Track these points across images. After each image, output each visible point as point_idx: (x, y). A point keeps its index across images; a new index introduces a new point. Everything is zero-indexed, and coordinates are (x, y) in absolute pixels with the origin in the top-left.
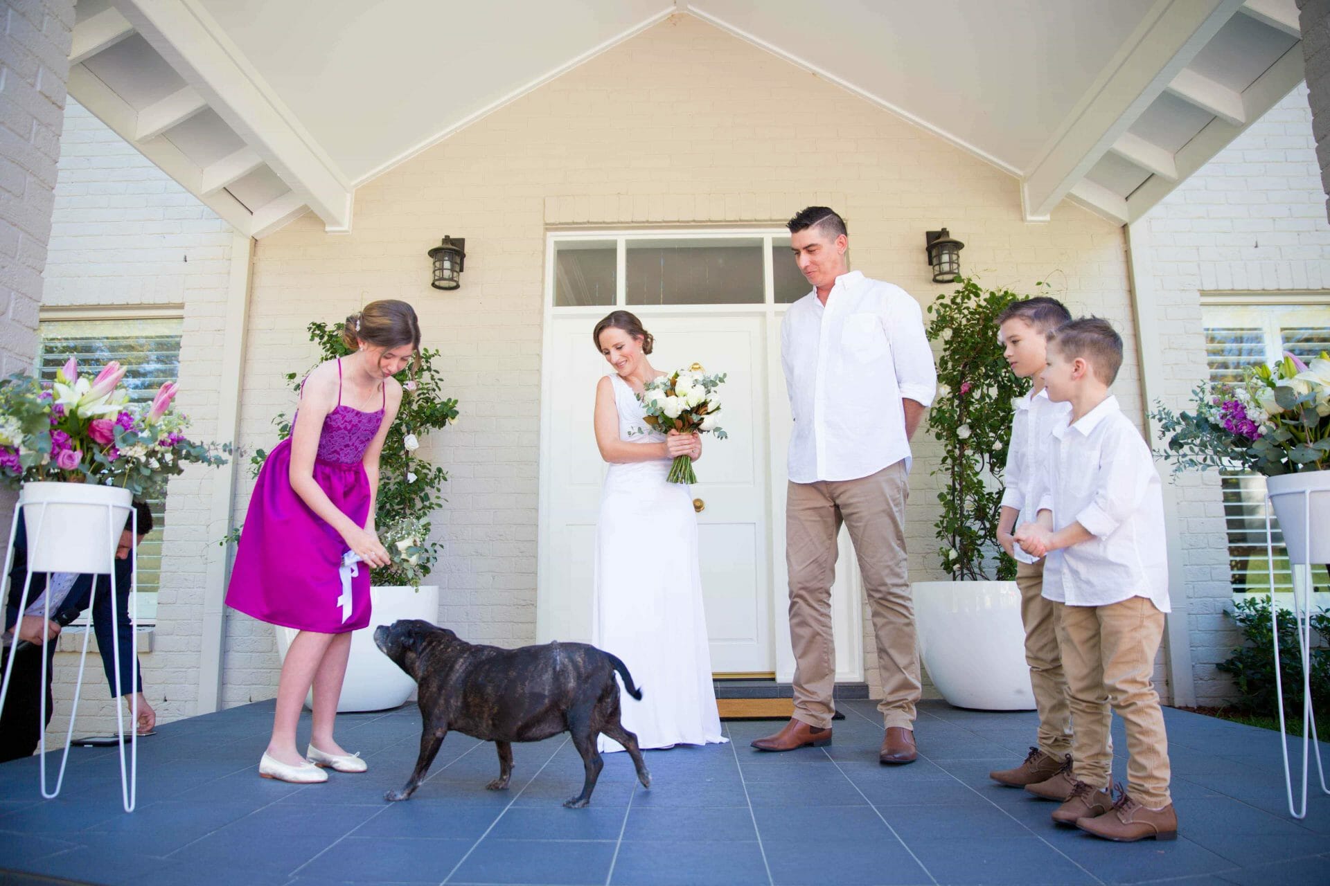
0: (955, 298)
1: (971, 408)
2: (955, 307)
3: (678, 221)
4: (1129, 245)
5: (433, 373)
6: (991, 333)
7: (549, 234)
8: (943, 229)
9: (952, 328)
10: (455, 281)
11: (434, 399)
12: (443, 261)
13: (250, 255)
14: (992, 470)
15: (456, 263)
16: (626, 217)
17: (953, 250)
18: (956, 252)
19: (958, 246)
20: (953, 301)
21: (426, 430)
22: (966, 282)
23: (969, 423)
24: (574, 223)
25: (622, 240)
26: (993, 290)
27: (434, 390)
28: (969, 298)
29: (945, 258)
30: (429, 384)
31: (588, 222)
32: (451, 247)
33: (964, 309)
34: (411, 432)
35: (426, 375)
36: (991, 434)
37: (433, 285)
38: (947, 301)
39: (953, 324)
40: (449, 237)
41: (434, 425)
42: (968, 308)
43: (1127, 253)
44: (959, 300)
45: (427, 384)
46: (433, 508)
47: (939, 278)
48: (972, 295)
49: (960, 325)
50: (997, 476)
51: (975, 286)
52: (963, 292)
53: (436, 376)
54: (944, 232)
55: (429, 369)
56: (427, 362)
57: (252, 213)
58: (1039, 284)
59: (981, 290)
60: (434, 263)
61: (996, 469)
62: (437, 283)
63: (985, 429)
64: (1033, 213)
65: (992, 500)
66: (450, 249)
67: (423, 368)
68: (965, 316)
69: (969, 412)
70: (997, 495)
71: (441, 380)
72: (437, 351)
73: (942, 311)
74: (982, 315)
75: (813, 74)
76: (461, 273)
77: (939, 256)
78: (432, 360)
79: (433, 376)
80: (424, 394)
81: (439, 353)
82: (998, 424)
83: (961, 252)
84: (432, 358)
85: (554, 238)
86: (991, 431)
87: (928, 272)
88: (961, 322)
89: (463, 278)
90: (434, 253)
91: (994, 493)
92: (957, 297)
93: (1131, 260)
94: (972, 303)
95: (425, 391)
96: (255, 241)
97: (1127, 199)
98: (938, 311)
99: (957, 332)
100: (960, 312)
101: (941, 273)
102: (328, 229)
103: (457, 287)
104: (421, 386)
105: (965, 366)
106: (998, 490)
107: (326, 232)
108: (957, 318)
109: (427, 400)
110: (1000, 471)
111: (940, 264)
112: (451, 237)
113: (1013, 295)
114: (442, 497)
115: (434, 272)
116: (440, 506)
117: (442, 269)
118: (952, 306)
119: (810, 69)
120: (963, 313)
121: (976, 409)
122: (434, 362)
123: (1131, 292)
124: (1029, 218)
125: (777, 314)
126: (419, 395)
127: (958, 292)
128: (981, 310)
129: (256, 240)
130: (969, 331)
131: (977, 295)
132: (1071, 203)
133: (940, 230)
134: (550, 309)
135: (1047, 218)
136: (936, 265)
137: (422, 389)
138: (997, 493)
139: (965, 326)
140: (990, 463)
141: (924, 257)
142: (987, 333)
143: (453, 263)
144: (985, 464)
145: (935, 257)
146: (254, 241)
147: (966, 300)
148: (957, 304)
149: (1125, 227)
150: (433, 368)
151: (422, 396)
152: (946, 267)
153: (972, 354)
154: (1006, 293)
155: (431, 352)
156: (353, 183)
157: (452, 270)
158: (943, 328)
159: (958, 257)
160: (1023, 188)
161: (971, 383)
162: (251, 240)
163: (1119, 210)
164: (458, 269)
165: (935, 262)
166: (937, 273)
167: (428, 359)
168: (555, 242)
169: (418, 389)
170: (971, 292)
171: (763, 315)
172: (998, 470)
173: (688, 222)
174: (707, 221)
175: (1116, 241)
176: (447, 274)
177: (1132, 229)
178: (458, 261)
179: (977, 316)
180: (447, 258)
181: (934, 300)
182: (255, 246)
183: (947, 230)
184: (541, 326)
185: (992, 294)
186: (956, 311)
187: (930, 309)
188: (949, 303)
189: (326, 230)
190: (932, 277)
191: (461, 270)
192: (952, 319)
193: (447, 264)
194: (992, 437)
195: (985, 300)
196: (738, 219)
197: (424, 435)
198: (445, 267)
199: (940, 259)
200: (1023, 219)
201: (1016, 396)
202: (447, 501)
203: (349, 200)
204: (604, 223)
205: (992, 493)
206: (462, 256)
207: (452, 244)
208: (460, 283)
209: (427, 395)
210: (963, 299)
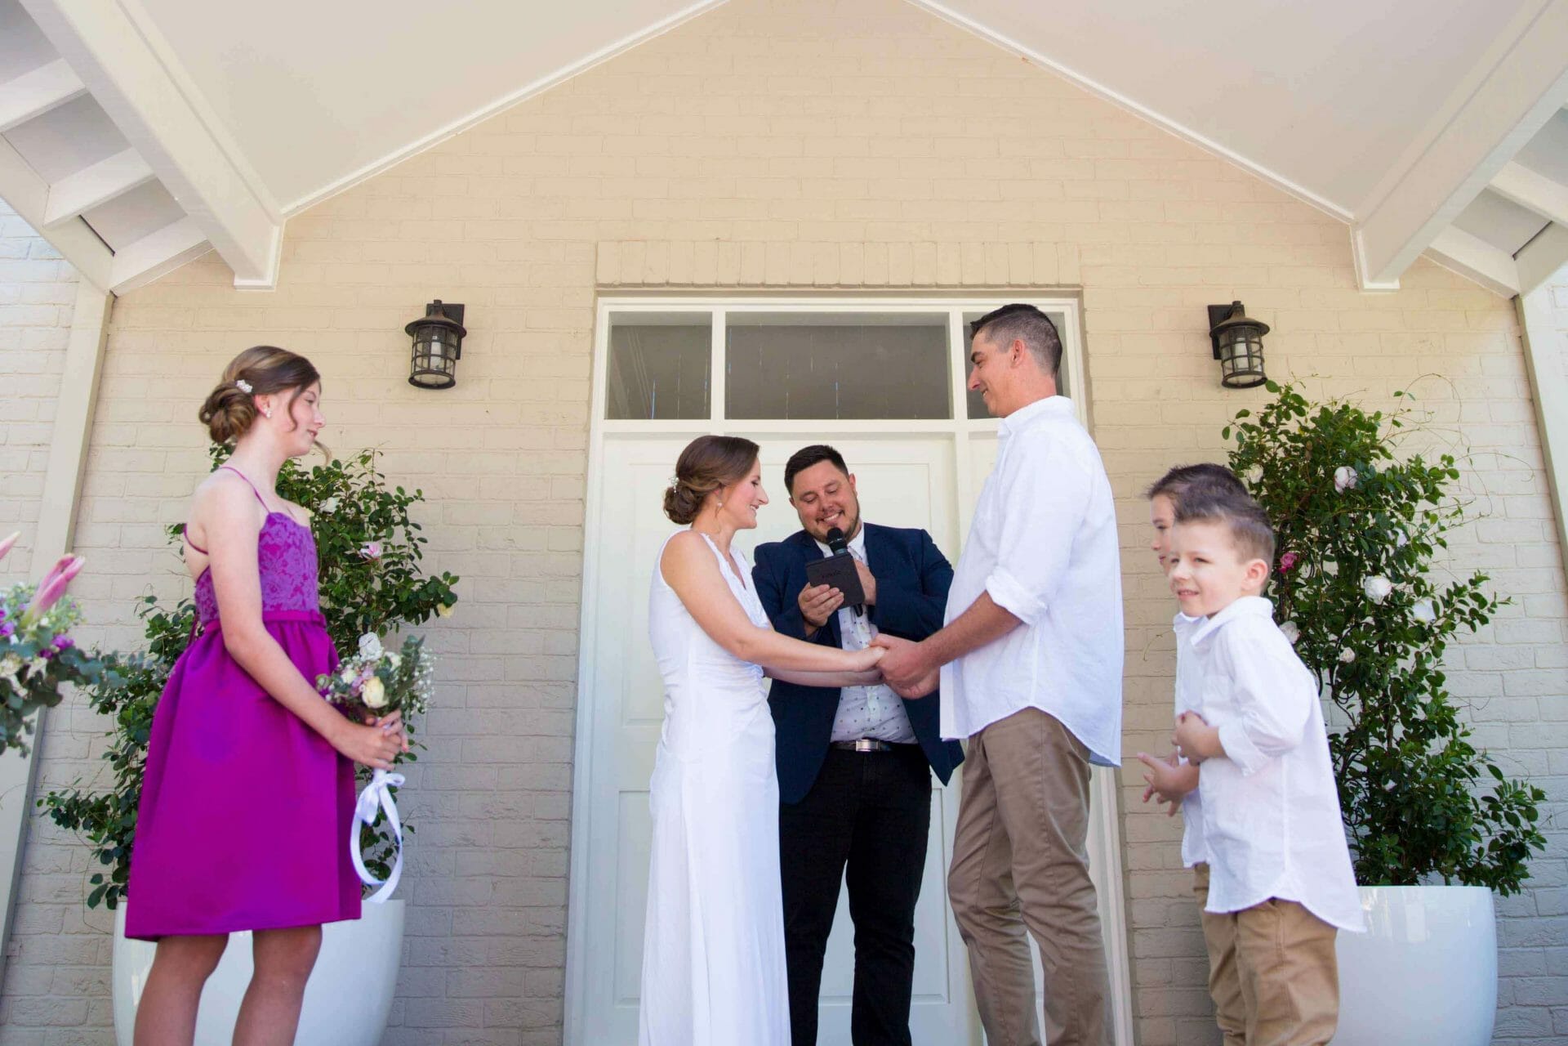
0: (1266, 415)
1: (1298, 594)
2: (1267, 430)
3: (813, 285)
4: (1525, 328)
5: (410, 528)
6: (1322, 471)
7: (601, 300)
8: (1235, 303)
9: (1262, 465)
10: (448, 375)
11: (410, 572)
12: (430, 342)
13: (105, 320)
14: (1335, 696)
15: (452, 346)
16: (728, 278)
17: (1252, 337)
18: (1256, 340)
19: (1260, 329)
20: (1264, 421)
21: (394, 625)
22: (1283, 391)
23: (1294, 619)
24: (644, 285)
25: (719, 311)
26: (1324, 403)
27: (412, 558)
28: (1288, 418)
29: (1241, 349)
30: (404, 547)
31: (668, 284)
32: (442, 318)
33: (1280, 433)
34: (369, 628)
35: (399, 531)
36: (1332, 637)
37: (412, 381)
38: (1254, 420)
39: (1263, 457)
40: (440, 302)
41: (408, 617)
42: (1286, 432)
43: (1522, 341)
44: (1272, 420)
45: (400, 547)
46: (401, 762)
47: (1233, 380)
48: (1291, 412)
49: (1274, 458)
50: (1345, 706)
51: (1297, 398)
52: (1278, 407)
53: (416, 534)
54: (1237, 308)
55: (405, 522)
56: (401, 510)
57: (113, 253)
58: (1398, 394)
59: (1307, 405)
60: (415, 345)
61: (1342, 695)
62: (417, 378)
63: (1321, 628)
64: (1373, 279)
65: (1337, 746)
66: (439, 323)
67: (393, 521)
68: (1282, 445)
69: (1295, 600)
70: (1346, 739)
71: (423, 540)
72: (419, 491)
73: (1246, 436)
74: (1309, 443)
75: (1024, 59)
76: (457, 361)
77: (1231, 346)
78: (410, 508)
79: (408, 533)
80: (394, 563)
81: (423, 496)
82: (1341, 619)
83: (1265, 339)
84: (410, 504)
85: (609, 306)
86: (1332, 632)
87: (1212, 370)
88: (1276, 454)
89: (461, 369)
90: (414, 329)
91: (1342, 735)
92: (1270, 414)
93: (1529, 350)
94: (1292, 425)
95: (396, 560)
96: (114, 299)
97: (1514, 256)
98: (1239, 436)
99: (1269, 470)
100: (1274, 438)
101: (1235, 374)
102: (238, 282)
103: (451, 384)
104: (390, 550)
105: (1284, 526)
106: (1347, 731)
107: (235, 288)
108: (1270, 448)
109: (398, 574)
110: (1347, 699)
111: (1233, 358)
112: (443, 302)
113: (1355, 411)
114: (417, 742)
115: (414, 359)
116: (413, 757)
117: (427, 355)
118: (1262, 428)
119: (1021, 53)
120: (1279, 441)
121: (1306, 595)
122: (413, 511)
123: (1534, 401)
124: (1367, 285)
125: (973, 435)
126: (387, 566)
127: (1271, 407)
128: (1307, 435)
129: (116, 297)
130: (1288, 468)
131: (1301, 413)
132: (1429, 263)
133: (1231, 303)
134: (601, 425)
135: (1396, 285)
136: (1228, 360)
137: (391, 555)
138: (1346, 736)
139: (1281, 460)
140: (1331, 684)
141: (1207, 346)
142: (1316, 472)
143: (446, 345)
144: (1324, 685)
145: (1225, 346)
146: (112, 297)
147: (1284, 421)
148: (1270, 426)
149: (1515, 299)
150: (411, 520)
151: (391, 568)
152: (1243, 363)
153: (1296, 506)
154: (1345, 407)
155: (410, 493)
156: (284, 210)
157: (444, 356)
158: (1249, 463)
159: (1261, 347)
160: (1355, 239)
161: (1296, 554)
162: (108, 297)
163: (1504, 274)
164: (453, 355)
165: (1225, 353)
166: (1228, 372)
167: (402, 505)
168: (610, 313)
169: (385, 556)
170: (1290, 407)
171: (951, 437)
172: (1345, 696)
173: (829, 286)
174: (859, 286)
175: (1503, 321)
176: (436, 362)
177: (1527, 303)
178: (454, 341)
179: (1301, 445)
180: (436, 338)
181: (1233, 418)
182: (113, 307)
183: (1242, 303)
184: (585, 452)
185: (1324, 410)
186: (1268, 437)
187: (1226, 433)
188: (1257, 423)
189: (235, 284)
190: (1221, 378)
191: (458, 357)
192: (1262, 449)
193: (436, 348)
194: (1333, 641)
195: (1313, 420)
196: (909, 283)
197: (391, 633)
198: (432, 353)
199: (1232, 351)
200: (1357, 287)
201: (1368, 574)
202: (426, 749)
203: (276, 234)
204: (693, 285)
205: (1338, 735)
206: (461, 333)
207: (445, 314)
208: (456, 378)
209: (400, 566)
210: (1279, 418)
